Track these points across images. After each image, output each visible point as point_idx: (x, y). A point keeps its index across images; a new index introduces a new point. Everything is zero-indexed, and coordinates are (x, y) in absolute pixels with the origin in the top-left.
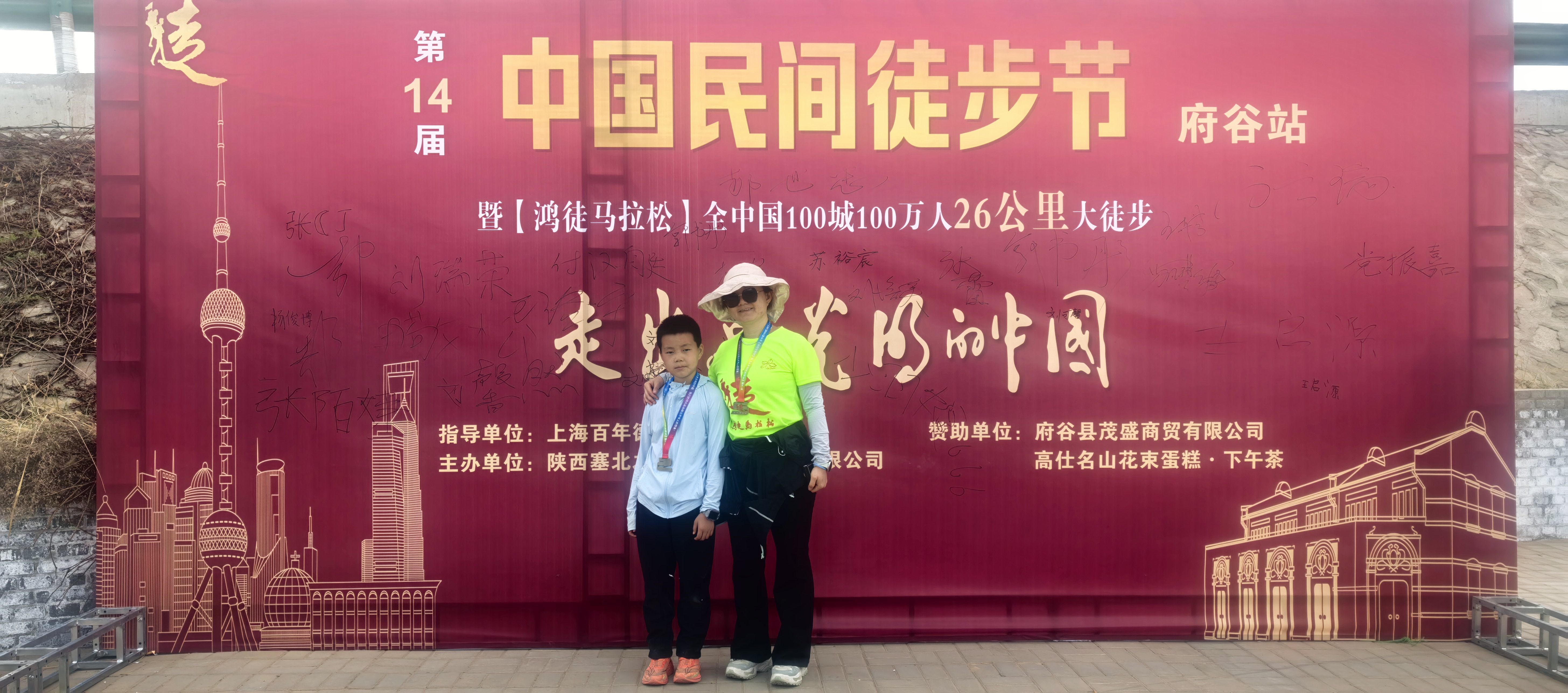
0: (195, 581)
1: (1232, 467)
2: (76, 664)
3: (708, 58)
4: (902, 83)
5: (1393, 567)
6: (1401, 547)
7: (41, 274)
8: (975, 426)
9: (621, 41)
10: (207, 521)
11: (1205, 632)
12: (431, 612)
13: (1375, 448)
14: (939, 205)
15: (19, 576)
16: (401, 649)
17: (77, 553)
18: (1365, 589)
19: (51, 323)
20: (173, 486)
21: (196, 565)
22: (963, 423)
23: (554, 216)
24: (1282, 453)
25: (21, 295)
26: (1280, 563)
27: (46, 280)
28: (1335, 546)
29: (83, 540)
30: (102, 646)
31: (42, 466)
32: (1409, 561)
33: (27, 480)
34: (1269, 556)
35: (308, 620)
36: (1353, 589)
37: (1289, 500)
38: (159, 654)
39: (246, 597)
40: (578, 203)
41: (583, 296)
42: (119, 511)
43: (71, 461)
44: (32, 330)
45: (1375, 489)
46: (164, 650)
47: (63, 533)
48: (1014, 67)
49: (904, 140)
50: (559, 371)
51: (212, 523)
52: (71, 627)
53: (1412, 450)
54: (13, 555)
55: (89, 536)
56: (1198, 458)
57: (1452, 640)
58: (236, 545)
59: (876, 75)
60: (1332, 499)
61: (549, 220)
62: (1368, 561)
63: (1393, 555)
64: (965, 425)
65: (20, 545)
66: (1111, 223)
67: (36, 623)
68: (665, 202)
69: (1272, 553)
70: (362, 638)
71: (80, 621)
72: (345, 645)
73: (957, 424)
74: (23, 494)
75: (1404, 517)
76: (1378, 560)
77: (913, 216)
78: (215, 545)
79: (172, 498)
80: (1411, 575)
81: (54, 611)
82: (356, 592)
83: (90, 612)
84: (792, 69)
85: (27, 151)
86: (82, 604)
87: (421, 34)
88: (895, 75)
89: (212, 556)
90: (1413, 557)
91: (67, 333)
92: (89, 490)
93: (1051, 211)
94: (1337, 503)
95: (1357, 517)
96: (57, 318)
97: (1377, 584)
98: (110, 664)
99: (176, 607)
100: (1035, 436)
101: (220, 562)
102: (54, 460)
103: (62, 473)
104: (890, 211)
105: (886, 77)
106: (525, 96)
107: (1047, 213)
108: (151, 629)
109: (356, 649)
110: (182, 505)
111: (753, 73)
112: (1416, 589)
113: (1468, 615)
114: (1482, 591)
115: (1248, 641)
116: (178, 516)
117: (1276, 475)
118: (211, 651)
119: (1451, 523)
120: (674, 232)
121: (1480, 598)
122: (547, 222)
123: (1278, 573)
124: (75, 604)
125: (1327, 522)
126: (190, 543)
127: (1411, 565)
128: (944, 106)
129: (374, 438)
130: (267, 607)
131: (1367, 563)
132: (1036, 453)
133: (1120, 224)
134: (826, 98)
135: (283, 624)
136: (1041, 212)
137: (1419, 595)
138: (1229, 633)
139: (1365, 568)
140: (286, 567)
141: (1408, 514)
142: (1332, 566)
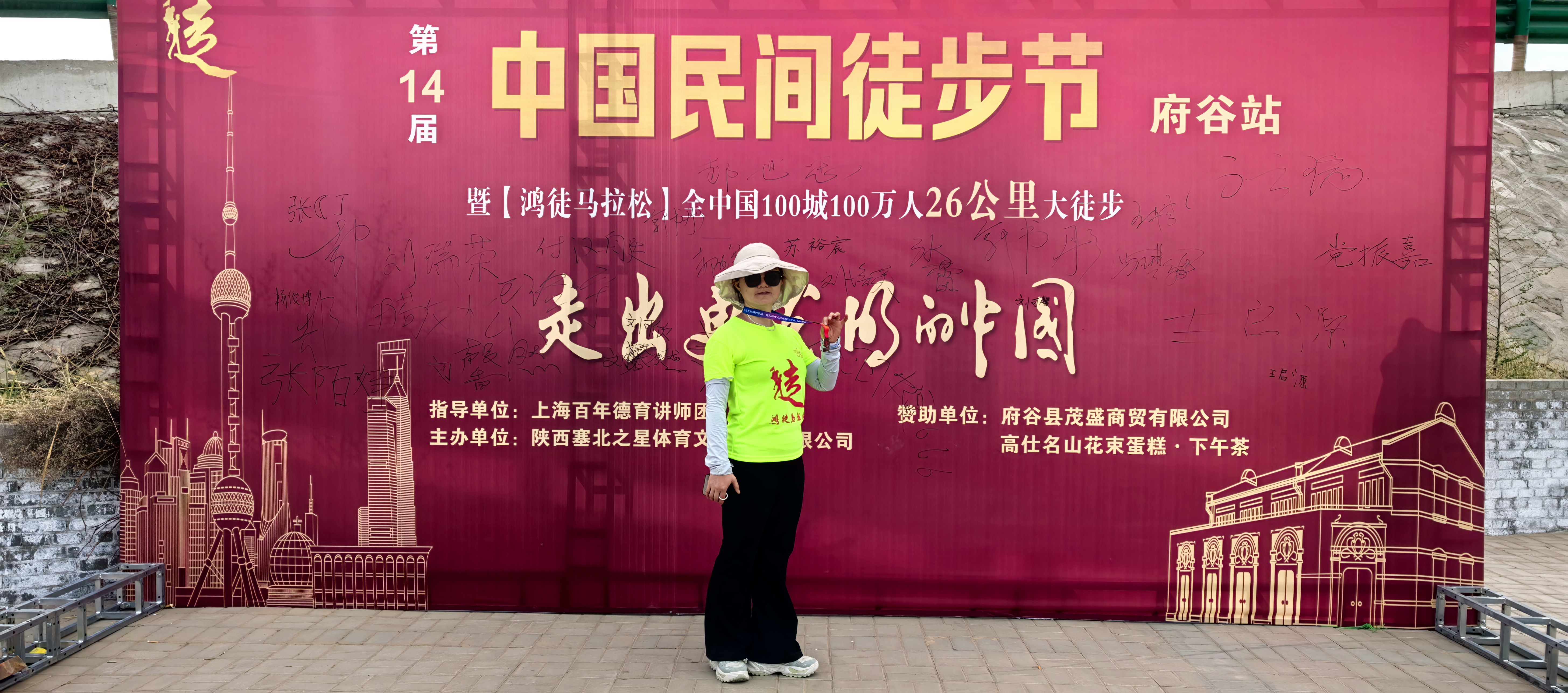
0: (208, 541)
1: (1198, 454)
2: (99, 615)
3: (688, 50)
4: (877, 74)
5: (1358, 555)
6: (1366, 535)
7: (91, 251)
8: (942, 410)
9: (606, 35)
10: (218, 486)
11: (1167, 613)
12: (423, 576)
13: (1342, 437)
14: (911, 193)
15: (53, 532)
16: (396, 609)
17: (105, 512)
18: (1329, 576)
19: (99, 298)
20: (187, 453)
21: (208, 526)
22: (931, 407)
23: (540, 201)
24: (1248, 441)
25: (72, 271)
26: (1245, 549)
27: (96, 257)
28: (1300, 534)
29: (110, 500)
30: (125, 598)
31: (70, 432)
32: (1374, 549)
33: (57, 445)
34: (1234, 542)
35: (311, 580)
36: (1317, 576)
37: (1255, 487)
38: (177, 607)
39: (253, 557)
40: (563, 189)
41: (567, 281)
42: (140, 475)
43: (99, 427)
44: (82, 304)
45: (1341, 478)
46: (181, 604)
47: (92, 493)
48: (988, 59)
49: (878, 130)
50: (543, 351)
51: (222, 488)
52: (94, 580)
53: (1380, 441)
54: (47, 513)
55: (115, 497)
56: (1164, 445)
57: (1415, 628)
58: (244, 509)
59: (852, 66)
60: (1298, 487)
61: (535, 205)
62: (1333, 548)
63: (1358, 543)
64: (933, 408)
65: (54, 504)
66: (1082, 212)
67: (68, 576)
68: (646, 190)
69: (1237, 539)
70: (360, 598)
71: (102, 575)
72: (345, 604)
73: (925, 408)
74: (53, 457)
75: (1369, 506)
76: (1342, 548)
77: (886, 204)
78: (225, 508)
79: (186, 464)
80: (1376, 563)
81: (84, 565)
82: (354, 556)
83: (114, 567)
84: (769, 61)
85: (84, 134)
86: (110, 560)
87: (416, 27)
88: (870, 66)
89: (222, 519)
90: (1378, 546)
91: (113, 307)
92: (114, 456)
93: (1022, 200)
94: (1303, 491)
95: (1323, 505)
96: (104, 293)
97: (1341, 572)
98: (129, 615)
99: (192, 564)
100: (1002, 420)
101: (230, 524)
102: (82, 427)
103: (89, 438)
104: (863, 200)
105: (861, 69)
106: (513, 87)
107: (1018, 202)
108: (169, 584)
109: (355, 608)
110: (195, 471)
111: (732, 65)
112: (1381, 577)
113: (1432, 603)
114: (1447, 580)
115: (1209, 623)
116: (192, 480)
117: (1243, 462)
118: (222, 606)
119: (1419, 513)
120: (654, 218)
121: (1444, 587)
122: (533, 208)
123: (1242, 559)
124: (104, 560)
125: (1292, 510)
126: (202, 506)
127: (1376, 553)
128: (917, 97)
129: (370, 412)
130: (272, 567)
131: (1331, 550)
132: (1002, 437)
133: (1090, 214)
134: (802, 89)
135: (288, 583)
136: (1012, 201)
137: (1383, 584)
138: (1190, 616)
139: (1330, 556)
140: (289, 531)
141: (1374, 504)
142: (1297, 553)
